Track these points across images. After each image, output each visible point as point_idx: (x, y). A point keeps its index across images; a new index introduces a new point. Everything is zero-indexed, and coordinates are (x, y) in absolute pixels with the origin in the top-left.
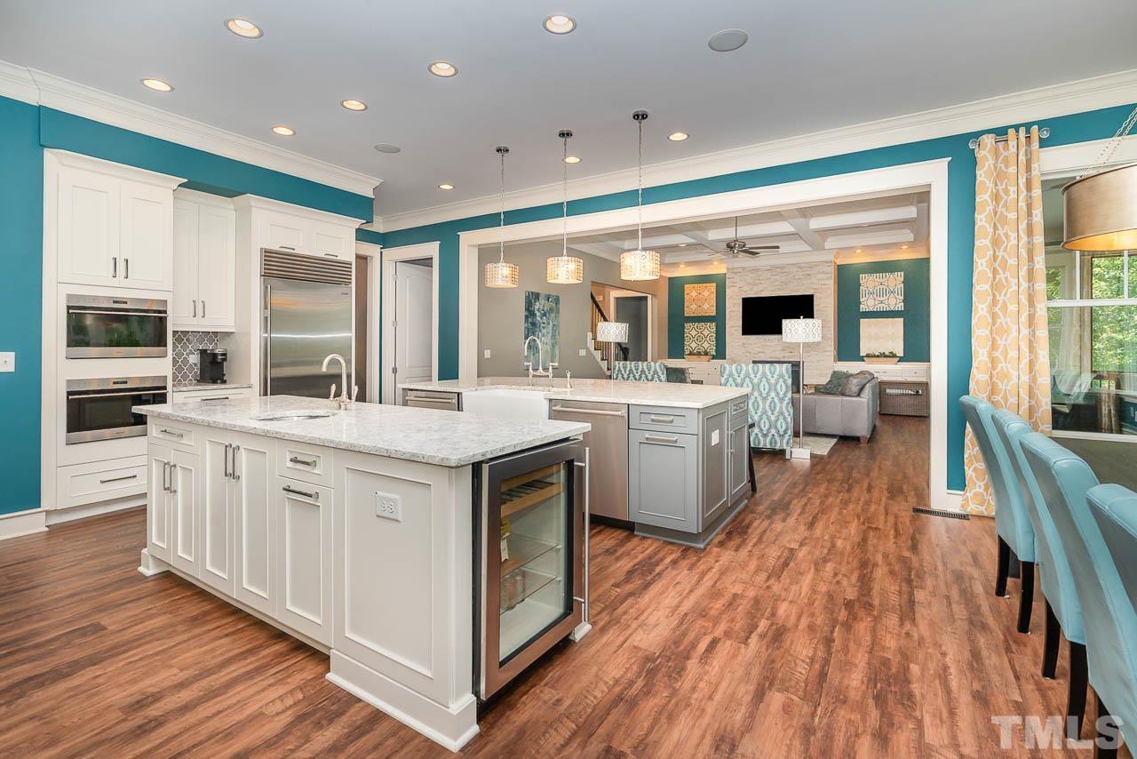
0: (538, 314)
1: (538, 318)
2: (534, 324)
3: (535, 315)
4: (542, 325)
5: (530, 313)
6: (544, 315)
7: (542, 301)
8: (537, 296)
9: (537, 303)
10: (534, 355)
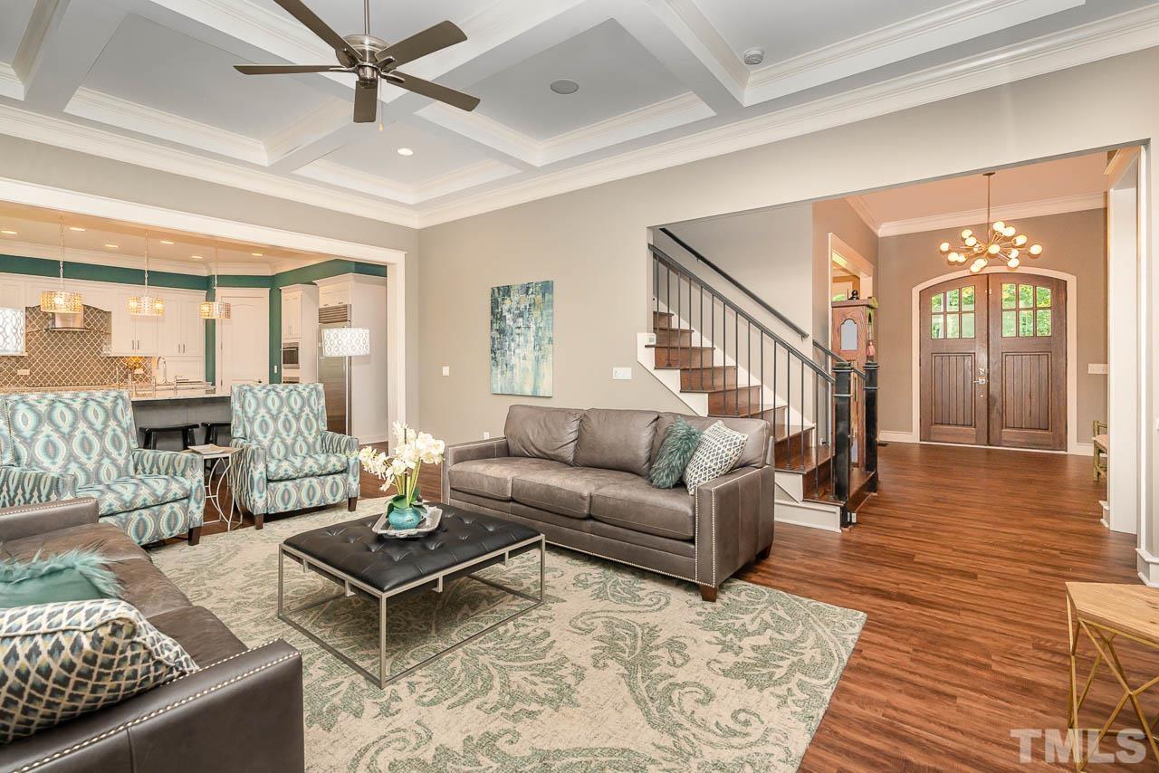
0: (509, 316)
1: (509, 322)
2: (501, 331)
3: (502, 318)
4: (517, 331)
5: (497, 316)
6: (521, 315)
7: (515, 297)
8: (507, 291)
9: (507, 301)
10: (502, 373)
